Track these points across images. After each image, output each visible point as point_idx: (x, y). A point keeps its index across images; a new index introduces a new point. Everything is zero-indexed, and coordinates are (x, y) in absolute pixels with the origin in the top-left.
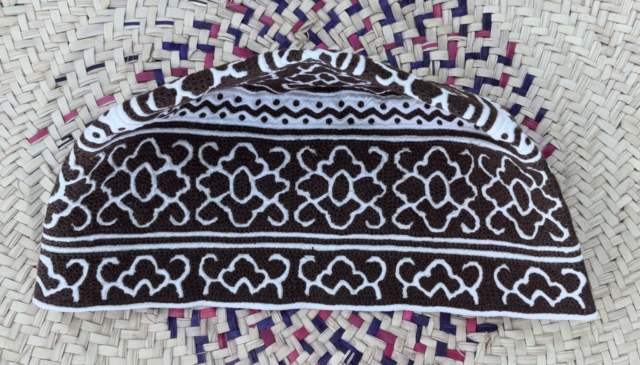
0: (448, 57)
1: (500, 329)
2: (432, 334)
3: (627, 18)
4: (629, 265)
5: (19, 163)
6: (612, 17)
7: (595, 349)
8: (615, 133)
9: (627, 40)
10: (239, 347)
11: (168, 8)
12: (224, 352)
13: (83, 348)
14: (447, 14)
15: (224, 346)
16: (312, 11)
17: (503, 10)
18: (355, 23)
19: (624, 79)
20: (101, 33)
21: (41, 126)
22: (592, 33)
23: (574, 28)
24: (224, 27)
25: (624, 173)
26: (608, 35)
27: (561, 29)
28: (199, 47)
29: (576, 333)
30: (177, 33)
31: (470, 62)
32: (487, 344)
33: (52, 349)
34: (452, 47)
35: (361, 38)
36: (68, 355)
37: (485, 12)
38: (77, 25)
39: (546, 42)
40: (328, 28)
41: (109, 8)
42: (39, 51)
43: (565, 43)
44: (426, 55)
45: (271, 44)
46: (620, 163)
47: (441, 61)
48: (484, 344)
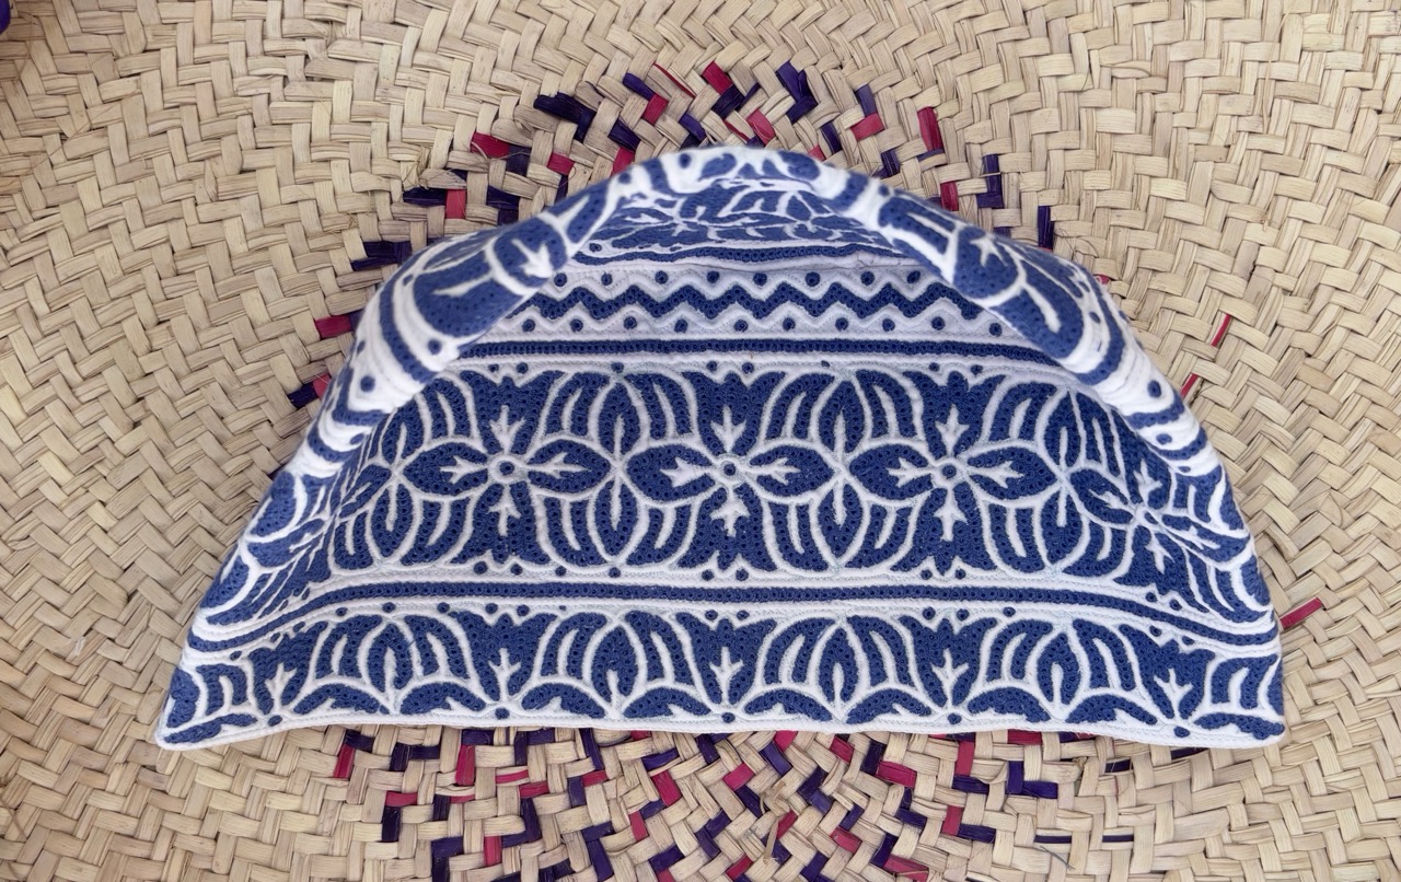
0: (477, 754)
1: (397, 195)
2: (535, 189)
3: (97, 824)
4: (132, 311)
5: (1340, 561)
6: (129, 825)
7: (213, 148)
8: (141, 582)
9: (100, 775)
10: (917, 183)
11: (1046, 871)
12: (946, 175)
13: (1218, 195)
14: (474, 844)
15: (948, 187)
16: (753, 859)
17: (355, 849)
18: (666, 831)
19: (112, 695)
20: (1178, 822)
21: (1298, 632)
22: (174, 792)
23: (212, 805)
24: (932, 830)
25: (128, 497)
26: (140, 787)
27: (236, 804)
28: (983, 789)
29: (247, 181)
30: (1029, 818)
31: (431, 740)
32: (427, 166)
33: (1276, 195)
34: (466, 771)
35: (654, 797)
36: (1246, 183)
37: (394, 845)
38: (1227, 838)
39: (270, 778)
40: (722, 821)
41: (1164, 872)
42: (1303, 786)
43: (232, 773)
44: (521, 757)
45: (839, 791)
46: (135, 519)
47: (491, 744)
48: (432, 164)
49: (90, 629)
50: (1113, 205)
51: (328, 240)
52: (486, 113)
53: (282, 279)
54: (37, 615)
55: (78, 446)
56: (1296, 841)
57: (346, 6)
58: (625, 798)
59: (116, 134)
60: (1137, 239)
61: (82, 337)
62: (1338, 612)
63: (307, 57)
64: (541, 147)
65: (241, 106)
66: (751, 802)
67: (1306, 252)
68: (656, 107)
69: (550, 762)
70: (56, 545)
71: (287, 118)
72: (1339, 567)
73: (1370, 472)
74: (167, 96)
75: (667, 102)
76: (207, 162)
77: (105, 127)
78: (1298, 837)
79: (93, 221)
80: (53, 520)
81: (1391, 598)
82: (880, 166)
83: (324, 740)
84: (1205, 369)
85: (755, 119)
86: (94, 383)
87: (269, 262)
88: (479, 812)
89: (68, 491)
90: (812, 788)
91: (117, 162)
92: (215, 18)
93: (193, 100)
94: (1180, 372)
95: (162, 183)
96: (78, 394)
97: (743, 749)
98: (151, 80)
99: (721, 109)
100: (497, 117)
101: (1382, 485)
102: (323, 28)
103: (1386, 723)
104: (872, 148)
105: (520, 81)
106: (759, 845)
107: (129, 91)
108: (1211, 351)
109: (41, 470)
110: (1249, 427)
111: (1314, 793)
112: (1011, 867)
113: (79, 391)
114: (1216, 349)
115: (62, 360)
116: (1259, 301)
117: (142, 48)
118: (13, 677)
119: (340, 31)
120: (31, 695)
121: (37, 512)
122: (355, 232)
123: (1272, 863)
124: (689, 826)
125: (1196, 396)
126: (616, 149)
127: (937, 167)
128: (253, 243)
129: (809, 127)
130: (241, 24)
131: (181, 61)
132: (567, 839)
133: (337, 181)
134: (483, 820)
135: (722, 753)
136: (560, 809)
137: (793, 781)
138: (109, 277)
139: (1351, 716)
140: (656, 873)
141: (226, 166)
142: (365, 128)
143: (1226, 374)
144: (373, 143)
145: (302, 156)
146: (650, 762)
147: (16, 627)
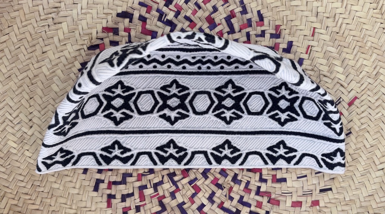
49: (33, 185)
50: (276, 6)
51: (70, 65)
52: (104, 21)
53: (61, 79)
54: (17, 184)
55: (17, 137)
56: (365, 161)
57: (60, 2)
58: (186, 194)
59: (6, 51)
60: (285, 13)
61: (11, 107)
62: (362, 98)
63: (53, 18)
64: (121, 27)
65: (38, 36)
66: (220, 187)
67: (330, 6)
68: (149, 9)
69: (164, 189)
70: (18, 164)
71: (51, 36)
72: (359, 87)
73: (361, 60)
74: (18, 38)
75: (152, 7)
76: (33, 53)
77: (3, 50)
78: (366, 160)
79: (6, 76)
80: (16, 158)
81: (375, 91)
82: (213, 10)
83: (102, 198)
84: (312, 43)
85: (176, 6)
86: (17, 119)
87: (56, 75)
88: (148, 207)
89: (17, 149)
90: (235, 179)
91: (9, 58)
92: (26, 14)
93: (25, 37)
94: (305, 45)
95: (22, 61)
96: (14, 123)
97: (214, 173)
98: (12, 34)
99: (167, 5)
100: (107, 22)
101: (365, 62)
102: (55, 10)
103: (382, 125)
104: (209, 6)
105: (111, 11)
106: (225, 197)
107: (7, 39)
108: (312, 38)
109: (9, 145)
110: (327, 56)
111: (367, 147)
112: (293, 187)
113: (14, 122)
114: (313, 37)
115: (7, 115)
116: (321, 22)
117: (8, 26)
118: (15, 202)
119: (60, 9)
120: (21, 206)
121: (10, 157)
122: (77, 62)
123: (361, 169)
124: (205, 197)
125: (311, 51)
126: (141, 23)
127: (227, 7)
128: (51, 71)
129: (191, 4)
130: (33, 14)
131: (19, 27)
132: (173, 209)
133: (69, 49)
134: (150, 209)
135: (209, 176)
136: (169, 201)
137: (229, 178)
138: (14, 89)
139: (372, 125)
140: (199, 212)
141: (38, 53)
142: (73, 33)
143: (317, 43)
144: (76, 37)
145: (58, 45)
146: (190, 183)
147: (12, 189)
